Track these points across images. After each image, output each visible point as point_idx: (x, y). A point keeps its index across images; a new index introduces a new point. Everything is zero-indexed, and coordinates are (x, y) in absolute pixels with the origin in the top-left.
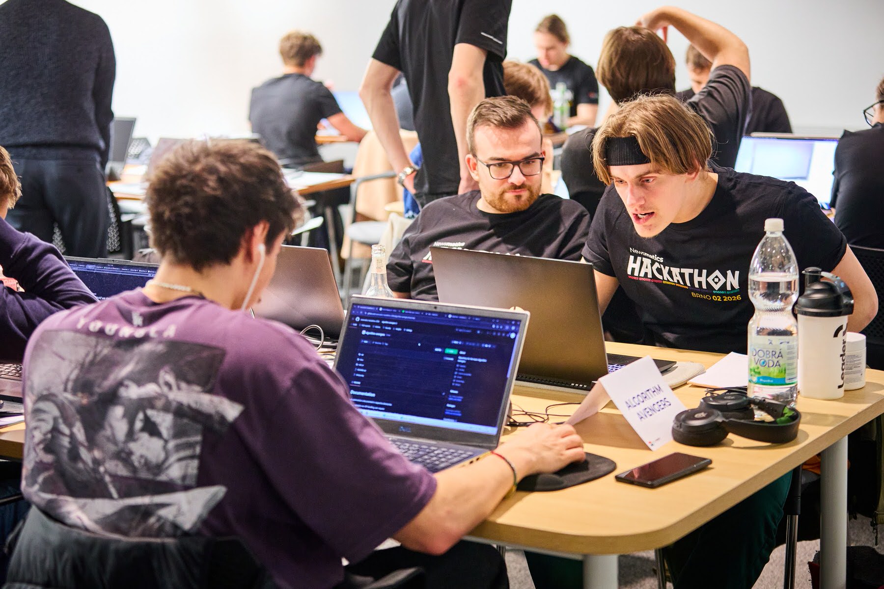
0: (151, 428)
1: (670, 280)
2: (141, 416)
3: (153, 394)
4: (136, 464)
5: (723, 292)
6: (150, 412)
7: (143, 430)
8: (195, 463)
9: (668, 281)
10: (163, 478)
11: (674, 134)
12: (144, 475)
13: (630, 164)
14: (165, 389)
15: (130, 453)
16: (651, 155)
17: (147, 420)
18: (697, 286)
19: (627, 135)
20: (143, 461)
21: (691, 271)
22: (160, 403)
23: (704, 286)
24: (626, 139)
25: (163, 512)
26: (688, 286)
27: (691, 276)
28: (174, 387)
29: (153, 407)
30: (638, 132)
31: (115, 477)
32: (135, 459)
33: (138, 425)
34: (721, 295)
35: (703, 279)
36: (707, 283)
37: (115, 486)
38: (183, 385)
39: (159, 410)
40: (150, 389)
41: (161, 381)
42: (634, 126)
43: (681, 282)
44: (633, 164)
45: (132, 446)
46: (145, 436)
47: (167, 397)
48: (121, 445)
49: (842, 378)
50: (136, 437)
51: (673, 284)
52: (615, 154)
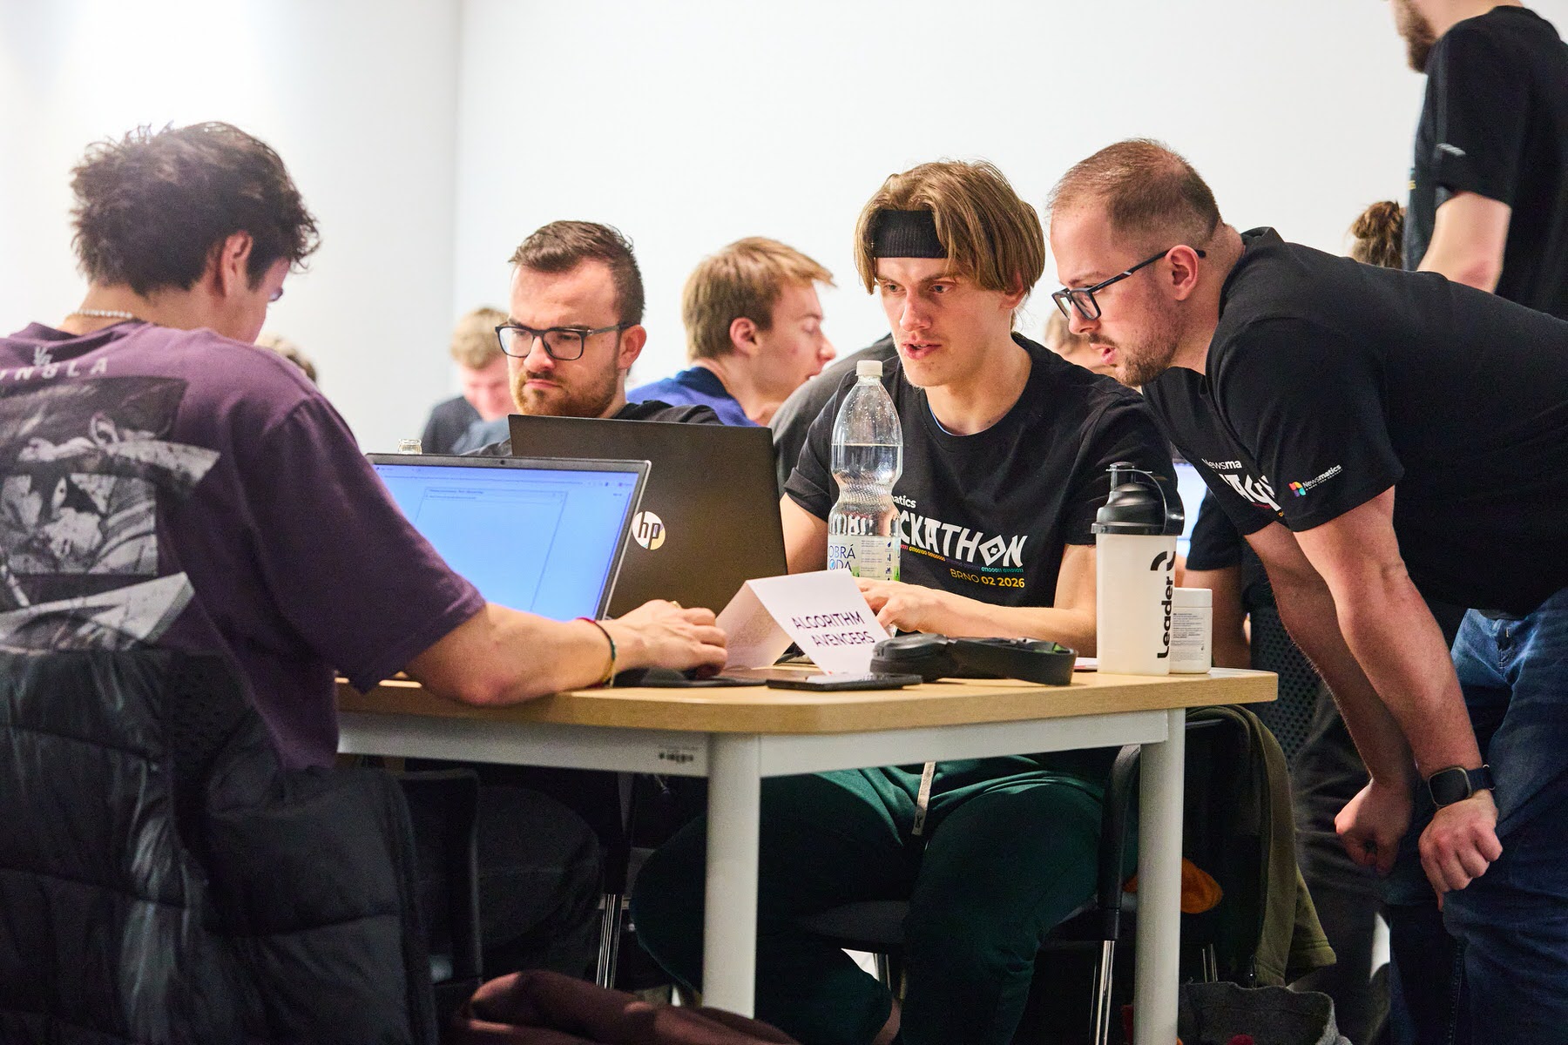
0: (80, 501)
1: (921, 545)
2: (62, 484)
3: (81, 451)
4: (58, 554)
5: (996, 570)
6: (75, 478)
7: (65, 504)
8: (153, 541)
9: (917, 546)
10: (99, 569)
11: (993, 222)
12: (71, 568)
13: (916, 256)
14: (101, 443)
15: (48, 540)
16: (951, 246)
17: (72, 489)
18: (959, 556)
19: (917, 207)
20: (67, 548)
21: (958, 529)
22: (91, 463)
23: (970, 558)
24: (913, 213)
25: (102, 618)
26: (946, 557)
27: (956, 536)
28: (115, 437)
29: (80, 470)
30: (936, 203)
31: (24, 579)
32: (55, 547)
33: (58, 497)
34: (995, 575)
35: (972, 546)
36: (978, 552)
37: (24, 591)
38: (128, 433)
39: (91, 473)
40: (77, 445)
41: (93, 432)
42: (930, 192)
43: (936, 550)
44: (920, 256)
45: (50, 529)
46: (70, 513)
47: (104, 453)
48: (31, 531)
49: (1166, 643)
50: (54, 516)
51: (924, 552)
52: (891, 235)
